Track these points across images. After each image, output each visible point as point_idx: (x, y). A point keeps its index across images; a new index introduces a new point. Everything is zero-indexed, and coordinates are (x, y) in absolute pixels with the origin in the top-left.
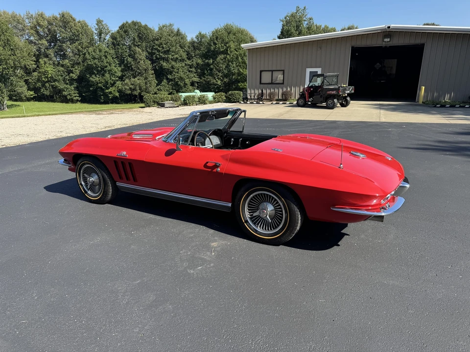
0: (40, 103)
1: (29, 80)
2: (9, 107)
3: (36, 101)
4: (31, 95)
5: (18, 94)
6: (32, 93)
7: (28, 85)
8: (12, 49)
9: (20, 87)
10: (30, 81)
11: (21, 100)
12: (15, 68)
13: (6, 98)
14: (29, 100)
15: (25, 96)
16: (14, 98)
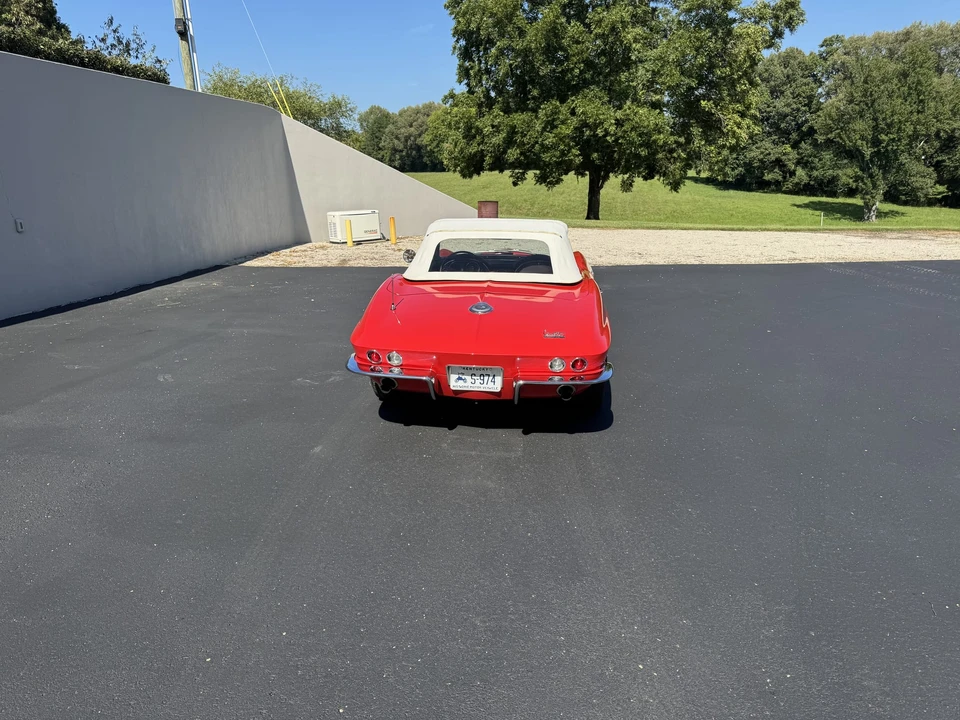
0: (953, 210)
1: (944, 161)
2: (880, 215)
3: (945, 206)
4: (940, 193)
5: (914, 190)
6: (941, 188)
7: (938, 173)
8: (921, 101)
9: (922, 177)
10: (948, 163)
11: (914, 202)
12: (915, 137)
13: (879, 197)
14: (931, 202)
15: (926, 195)
16: (903, 198)
